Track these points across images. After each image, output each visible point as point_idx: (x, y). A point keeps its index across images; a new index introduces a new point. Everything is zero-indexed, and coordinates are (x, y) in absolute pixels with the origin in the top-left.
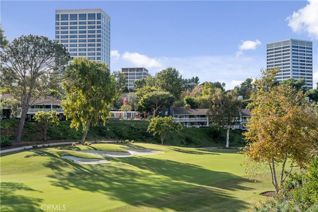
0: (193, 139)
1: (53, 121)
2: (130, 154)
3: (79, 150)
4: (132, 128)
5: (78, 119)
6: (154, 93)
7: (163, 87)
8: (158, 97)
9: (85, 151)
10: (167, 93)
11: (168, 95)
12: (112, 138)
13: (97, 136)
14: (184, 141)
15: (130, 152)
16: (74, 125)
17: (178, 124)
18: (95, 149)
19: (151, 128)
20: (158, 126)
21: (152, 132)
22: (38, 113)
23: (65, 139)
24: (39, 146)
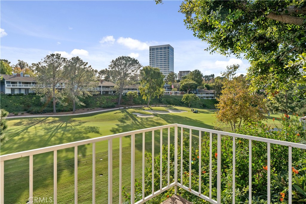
0: (207, 105)
1: (135, 96)
2: (169, 112)
3: (144, 110)
4: (175, 99)
5: (146, 95)
6: (188, 82)
7: (192, 79)
8: (189, 84)
9: (147, 110)
10: (194, 82)
11: (195, 83)
12: (165, 104)
13: (158, 103)
14: (202, 106)
15: (169, 111)
16: (144, 98)
17: (197, 98)
18: (152, 109)
19: (184, 99)
20: (187, 99)
21: (184, 101)
22: (129, 92)
23: (142, 104)
24: (127, 107)
